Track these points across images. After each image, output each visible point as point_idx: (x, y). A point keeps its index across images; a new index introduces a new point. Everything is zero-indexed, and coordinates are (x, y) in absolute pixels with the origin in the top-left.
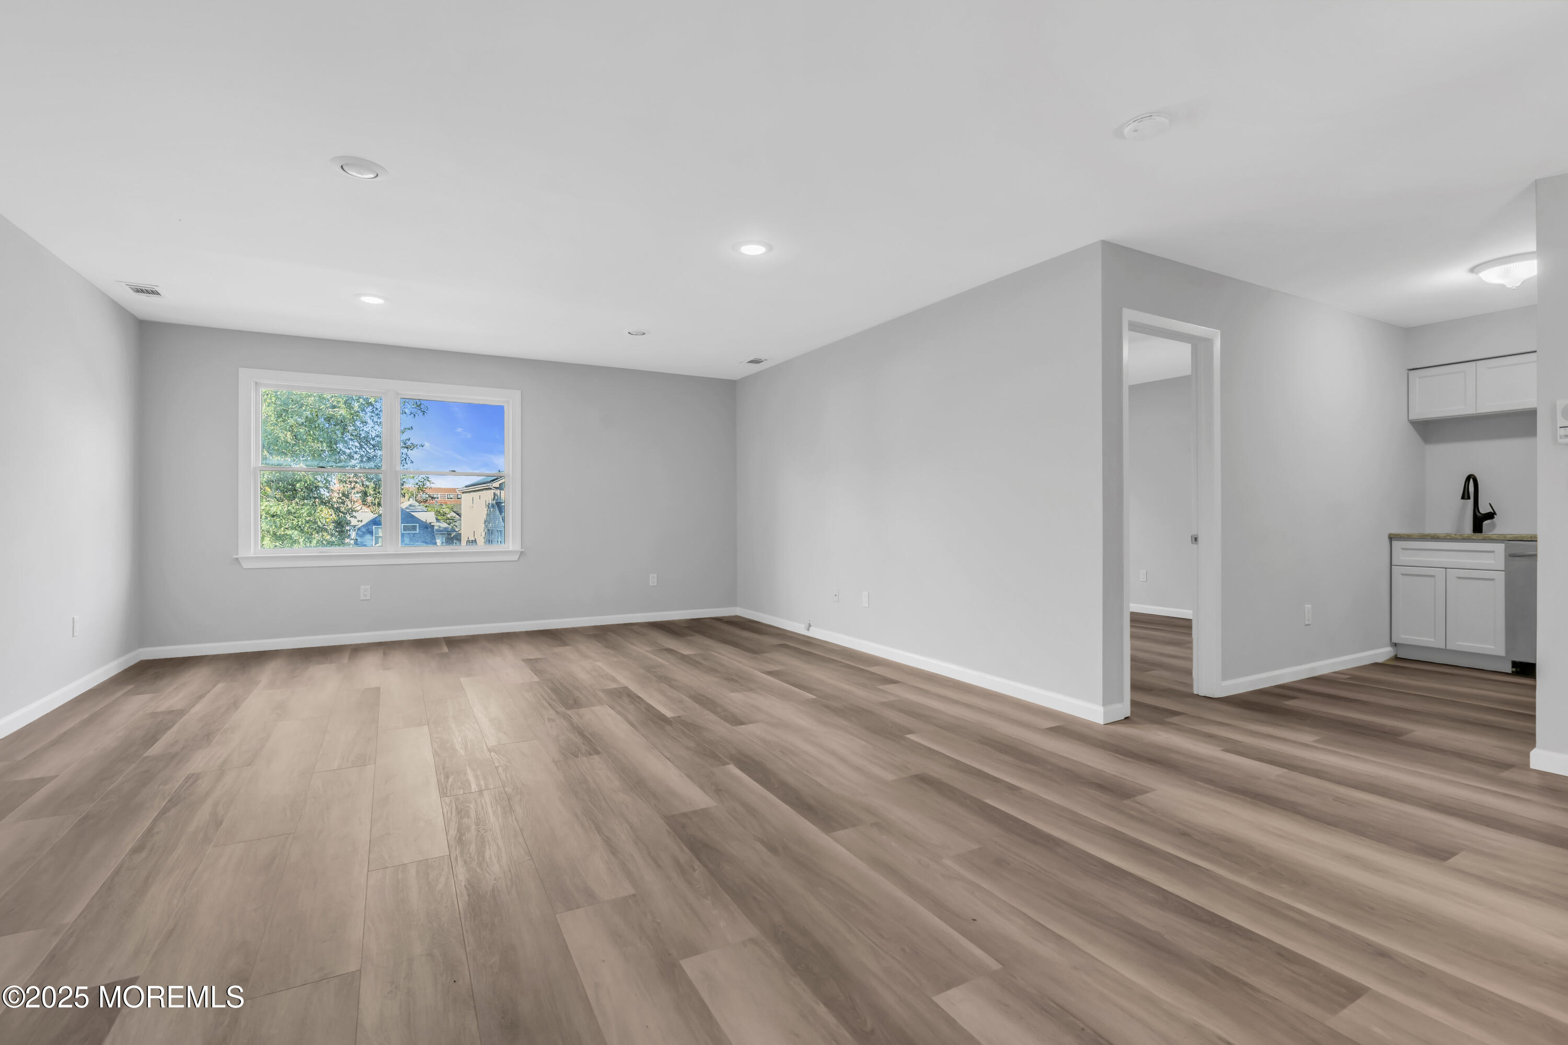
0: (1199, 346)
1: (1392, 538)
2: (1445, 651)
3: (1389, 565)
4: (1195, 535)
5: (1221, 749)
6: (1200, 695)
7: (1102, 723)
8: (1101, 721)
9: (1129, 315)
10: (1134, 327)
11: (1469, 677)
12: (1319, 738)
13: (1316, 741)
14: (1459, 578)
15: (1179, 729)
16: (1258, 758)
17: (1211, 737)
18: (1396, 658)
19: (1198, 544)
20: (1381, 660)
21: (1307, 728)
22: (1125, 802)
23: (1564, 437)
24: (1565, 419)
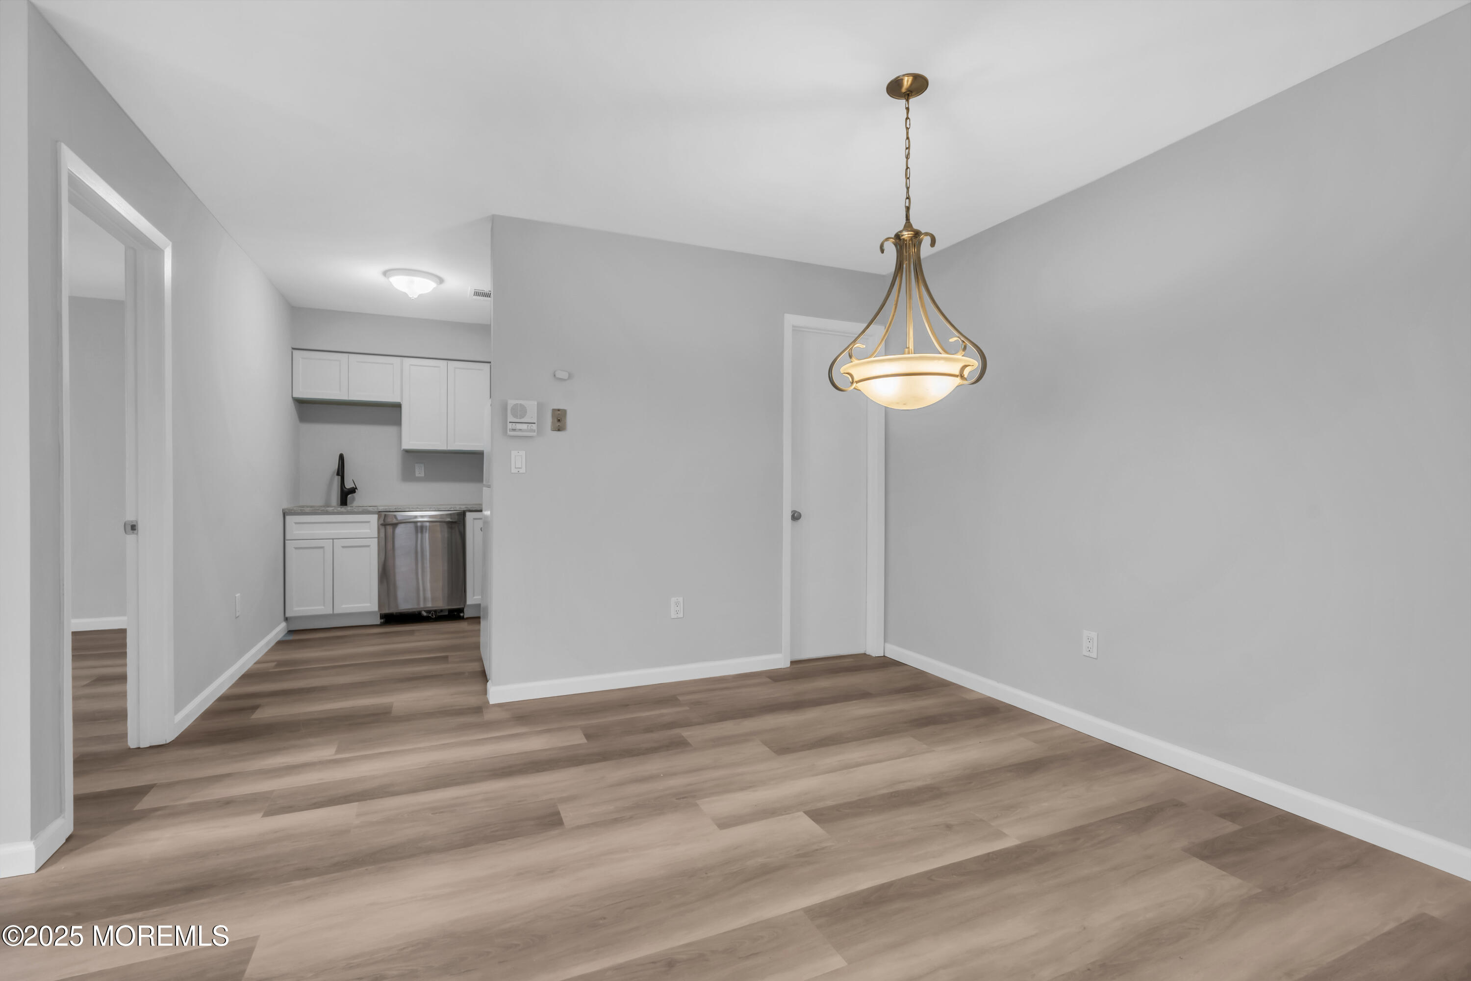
1: (284, 515)
2: (333, 616)
3: (283, 540)
4: (132, 522)
5: (262, 814)
6: (141, 747)
7: (32, 870)
8: (31, 868)
11: (368, 635)
14: (343, 547)
15: (173, 814)
16: (315, 804)
17: (227, 805)
18: (290, 632)
19: (137, 534)
20: (279, 638)
21: (312, 740)
23: (514, 430)
24: (515, 416)
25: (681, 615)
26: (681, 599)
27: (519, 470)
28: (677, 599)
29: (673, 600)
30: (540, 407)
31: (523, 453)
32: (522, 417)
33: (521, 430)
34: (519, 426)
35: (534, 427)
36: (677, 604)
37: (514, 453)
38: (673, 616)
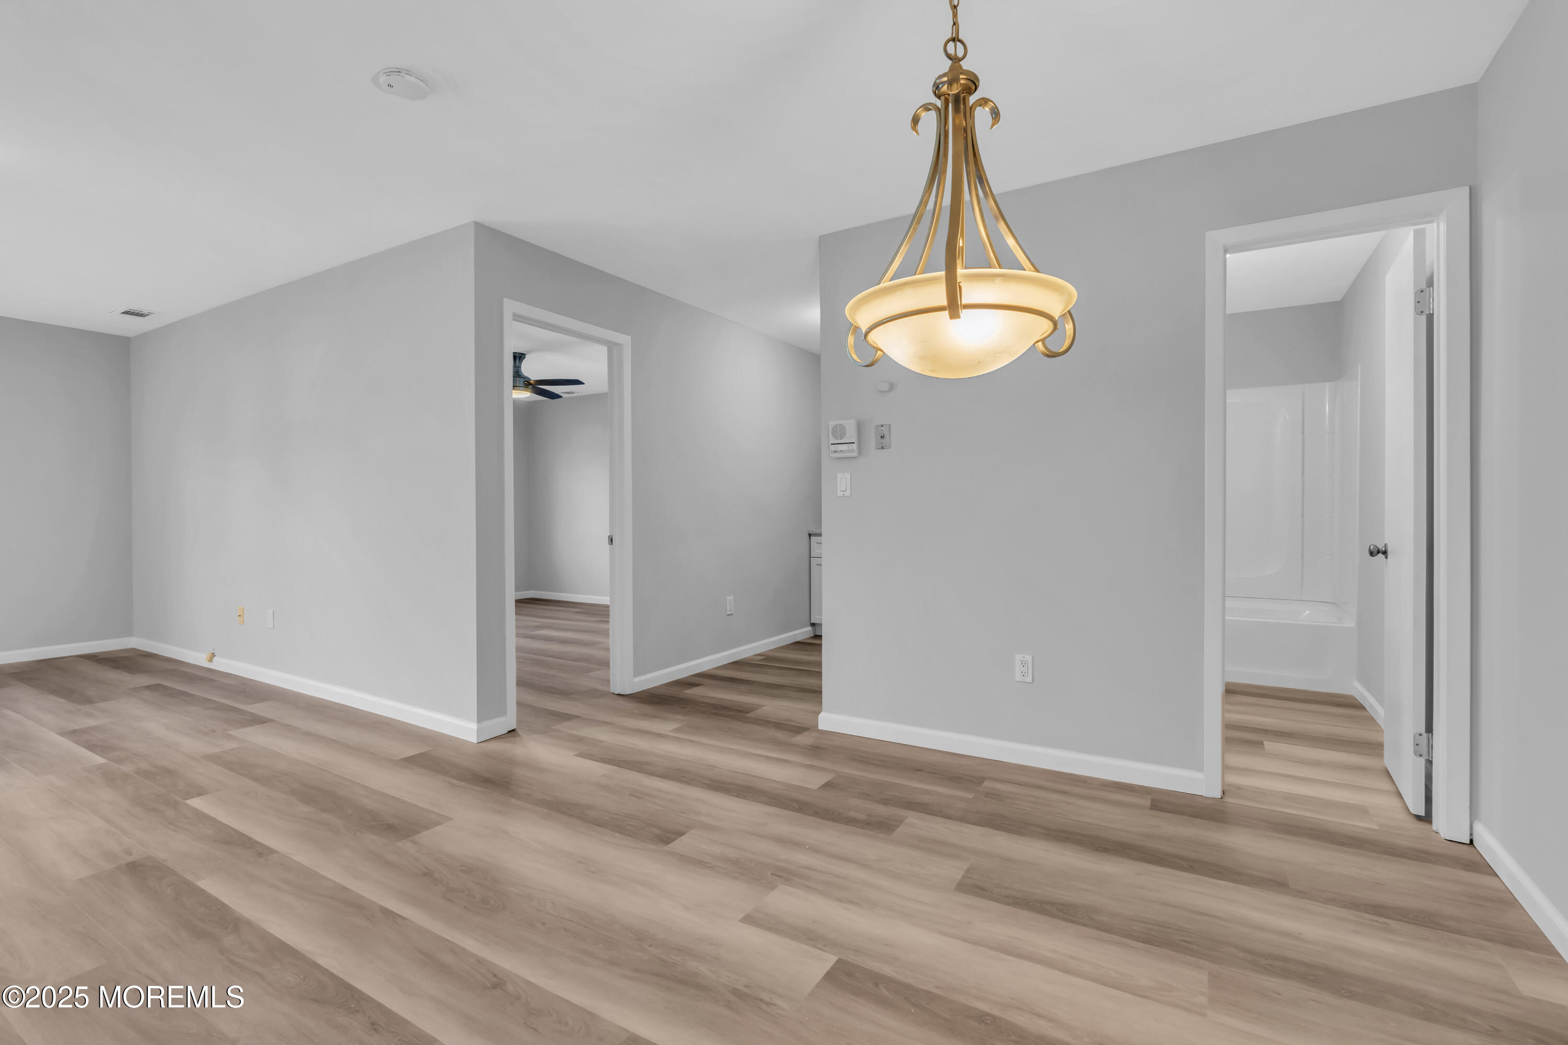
0: (613, 348)
1: (810, 535)
3: (809, 557)
6: (615, 693)
7: (475, 742)
8: (474, 739)
9: (510, 306)
10: (518, 318)
12: (680, 725)
13: (675, 730)
19: (613, 545)
22: (400, 844)
23: (836, 452)
24: (836, 437)
25: (1029, 679)
26: (1029, 658)
27: (843, 493)
28: (1024, 657)
29: (1019, 657)
30: (860, 427)
31: (848, 475)
32: (841, 439)
33: (842, 451)
34: (840, 447)
35: (854, 446)
36: (1024, 664)
37: (840, 475)
38: (1018, 677)
